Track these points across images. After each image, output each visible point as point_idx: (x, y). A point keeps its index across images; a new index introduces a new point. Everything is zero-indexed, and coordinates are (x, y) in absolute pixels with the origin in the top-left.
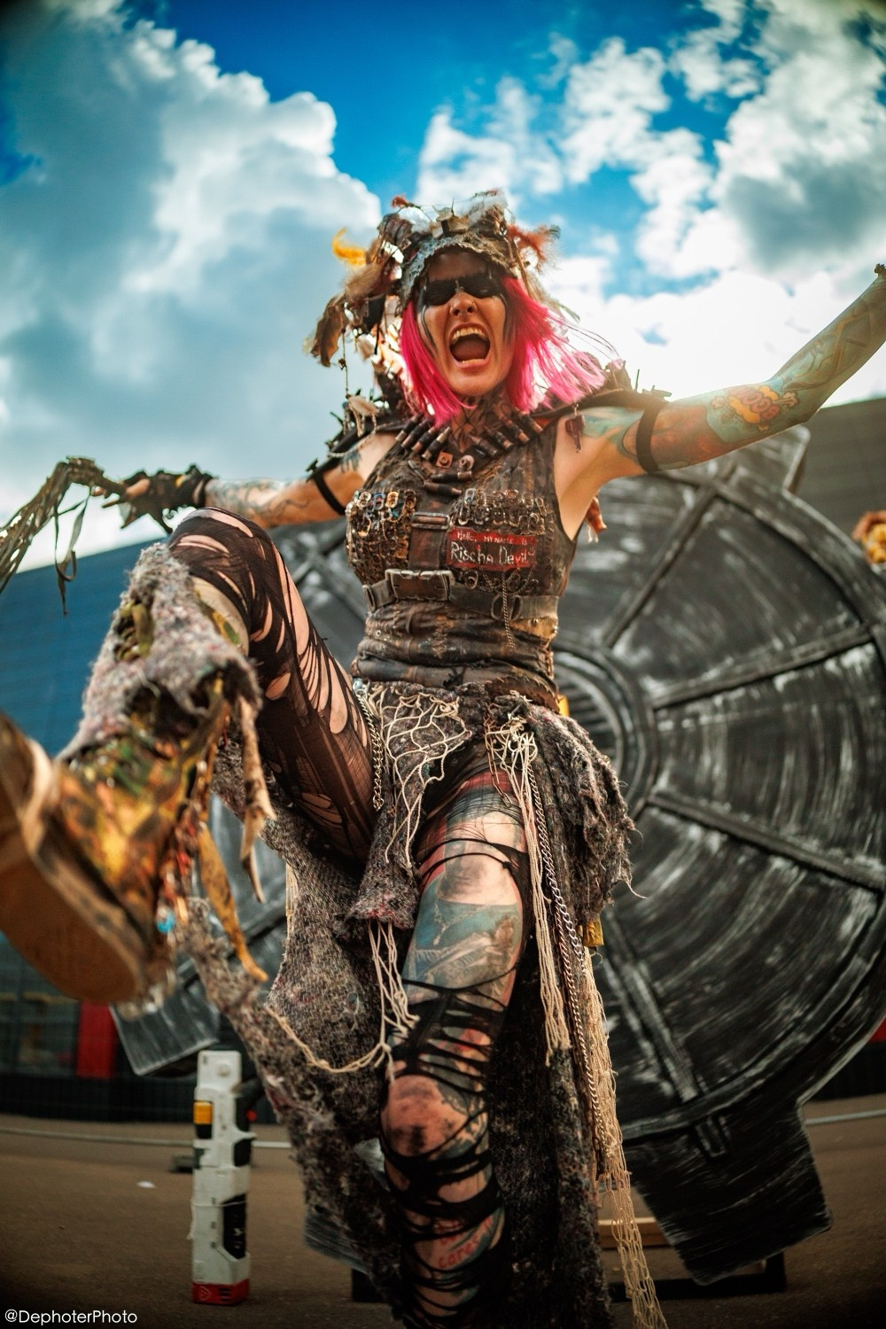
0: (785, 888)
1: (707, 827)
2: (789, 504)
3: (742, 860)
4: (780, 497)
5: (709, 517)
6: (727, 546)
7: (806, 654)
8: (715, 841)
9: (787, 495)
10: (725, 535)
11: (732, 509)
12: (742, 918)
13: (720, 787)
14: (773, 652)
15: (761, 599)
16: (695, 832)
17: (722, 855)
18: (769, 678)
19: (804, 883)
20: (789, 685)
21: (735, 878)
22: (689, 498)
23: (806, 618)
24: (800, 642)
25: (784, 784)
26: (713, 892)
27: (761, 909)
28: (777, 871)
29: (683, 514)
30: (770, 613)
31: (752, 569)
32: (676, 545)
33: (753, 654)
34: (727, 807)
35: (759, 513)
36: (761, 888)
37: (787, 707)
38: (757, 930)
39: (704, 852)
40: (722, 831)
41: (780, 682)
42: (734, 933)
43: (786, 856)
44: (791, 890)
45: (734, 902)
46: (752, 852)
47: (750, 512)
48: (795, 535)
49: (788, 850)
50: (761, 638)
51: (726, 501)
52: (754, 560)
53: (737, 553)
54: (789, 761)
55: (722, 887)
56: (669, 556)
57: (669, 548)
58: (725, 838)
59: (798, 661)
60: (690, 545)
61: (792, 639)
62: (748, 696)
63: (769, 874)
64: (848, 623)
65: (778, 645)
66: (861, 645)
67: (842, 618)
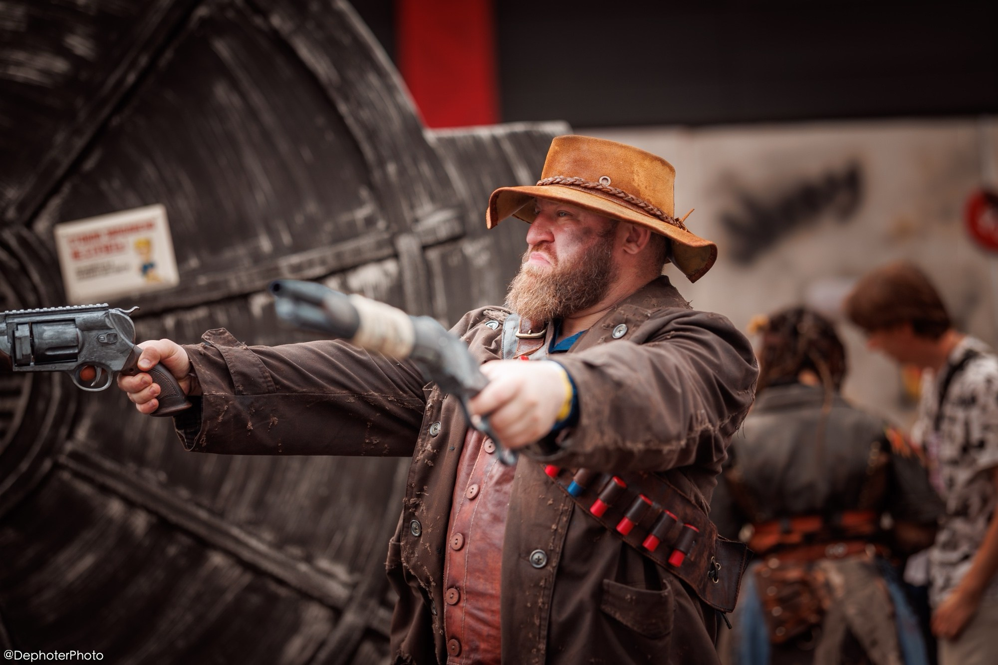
0: (221, 591)
1: (130, 504)
3: (172, 550)
5: (199, 13)
6: (220, 67)
8: (140, 522)
12: (163, 626)
13: (156, 449)
14: (257, 257)
16: (115, 508)
17: (148, 541)
18: (244, 297)
19: (250, 588)
21: (160, 575)
23: (312, 207)
24: (297, 247)
26: (131, 592)
27: (189, 618)
28: (216, 569)
30: (263, 193)
31: (251, 113)
32: (144, 61)
33: (228, 255)
34: (162, 477)
36: (193, 590)
38: (181, 644)
39: (125, 533)
40: (149, 511)
41: (260, 302)
43: (228, 553)
44: (229, 597)
45: (156, 605)
46: (185, 540)
49: (231, 545)
50: (244, 231)
52: (256, 99)
55: (143, 585)
56: (131, 79)
57: (132, 65)
58: (154, 520)
61: (286, 239)
63: (204, 571)
64: (370, 222)
65: (265, 244)
66: (379, 260)
67: (362, 213)
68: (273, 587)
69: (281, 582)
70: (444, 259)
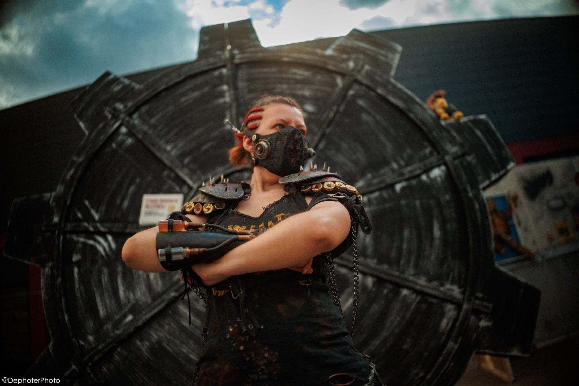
0: (410, 305)
1: (365, 274)
2: (394, 86)
3: (385, 291)
4: (389, 82)
5: (351, 92)
6: (362, 109)
7: (411, 172)
8: (370, 281)
9: (393, 81)
10: (361, 103)
11: (364, 88)
12: (388, 324)
13: (370, 250)
14: (393, 170)
15: (383, 139)
17: (374, 289)
18: (392, 186)
19: (420, 302)
20: (403, 189)
21: (382, 302)
22: (339, 81)
23: (409, 151)
24: (407, 165)
25: (405, 246)
26: (371, 311)
27: (398, 319)
28: (405, 296)
29: (337, 90)
30: (389, 148)
31: (377, 122)
32: (335, 108)
33: (382, 171)
34: (375, 261)
35: (379, 91)
36: (397, 306)
37: (403, 202)
38: (397, 330)
39: (364, 288)
40: (373, 276)
41: (398, 187)
42: (385, 334)
43: (409, 288)
44: (413, 307)
45: (383, 316)
46: (390, 286)
47: (373, 90)
48: (399, 103)
49: (411, 285)
50: (385, 162)
51: (360, 83)
52: (378, 117)
53: (369, 113)
54: (406, 233)
55: (376, 308)
56: (332, 115)
57: (331, 110)
58: (375, 279)
59: (407, 175)
60: (342, 108)
61: (402, 163)
62: (381, 196)
63: (400, 298)
64: (431, 154)
65: (395, 166)
66: (438, 166)
67: (428, 151)
68: (430, 299)
69: (434, 296)
70: (461, 163)
